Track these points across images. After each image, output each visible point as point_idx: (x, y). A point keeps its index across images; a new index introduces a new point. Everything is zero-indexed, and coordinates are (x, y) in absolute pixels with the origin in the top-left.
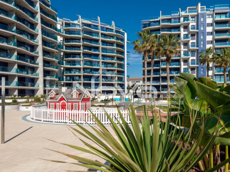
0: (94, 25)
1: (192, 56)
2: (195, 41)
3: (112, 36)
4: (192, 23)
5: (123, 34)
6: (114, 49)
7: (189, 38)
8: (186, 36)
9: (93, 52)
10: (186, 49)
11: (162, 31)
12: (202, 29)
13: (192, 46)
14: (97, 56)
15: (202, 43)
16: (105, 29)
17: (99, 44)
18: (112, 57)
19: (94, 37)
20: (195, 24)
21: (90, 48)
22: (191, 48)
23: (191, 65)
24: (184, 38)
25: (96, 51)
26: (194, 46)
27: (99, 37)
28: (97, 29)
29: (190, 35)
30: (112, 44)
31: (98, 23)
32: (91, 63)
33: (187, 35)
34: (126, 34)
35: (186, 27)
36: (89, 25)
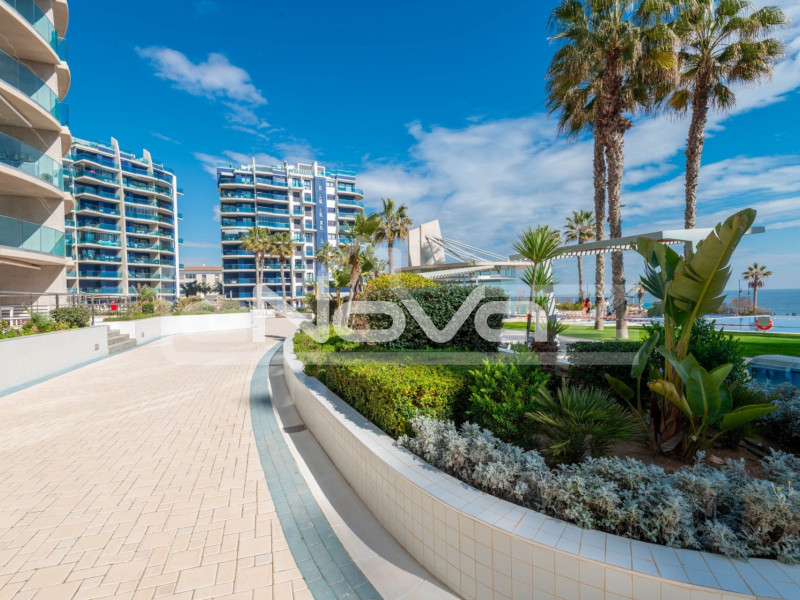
0: (104, 157)
1: (309, 240)
2: (311, 218)
3: (146, 183)
4: (307, 190)
5: (169, 179)
6: (153, 211)
7: (302, 213)
8: (298, 209)
9: (100, 213)
10: (299, 230)
11: (259, 195)
12: (321, 202)
13: (307, 226)
14: (112, 222)
15: (321, 223)
16: (130, 166)
17: (119, 198)
18: (148, 227)
19: (105, 183)
20: (310, 192)
21: (95, 204)
22: (305, 229)
23: (306, 256)
24: (295, 212)
25: (109, 213)
26: (310, 226)
27: (118, 183)
28: (112, 165)
29: (303, 209)
30: (145, 198)
31: (113, 152)
32: (97, 236)
33: (299, 207)
34: (175, 178)
35: (297, 195)
36: (93, 156)
